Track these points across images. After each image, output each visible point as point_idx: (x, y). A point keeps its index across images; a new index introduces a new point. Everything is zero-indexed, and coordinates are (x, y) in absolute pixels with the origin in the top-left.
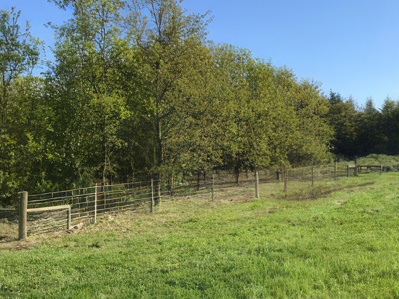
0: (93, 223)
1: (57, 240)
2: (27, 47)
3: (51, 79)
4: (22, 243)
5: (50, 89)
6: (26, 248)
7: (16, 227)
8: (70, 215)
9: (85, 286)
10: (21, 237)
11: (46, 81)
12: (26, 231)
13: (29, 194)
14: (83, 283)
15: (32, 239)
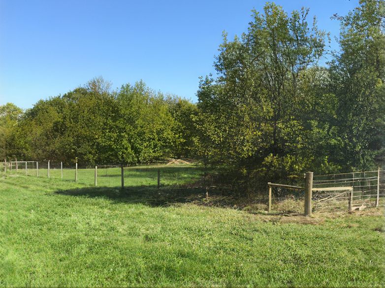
0: (374, 206)
1: (340, 220)
2: (314, 41)
3: (335, 68)
4: (308, 218)
5: (333, 77)
6: (312, 223)
7: (302, 203)
8: (352, 197)
9: (373, 269)
10: (306, 213)
11: (330, 71)
12: (311, 209)
13: (314, 175)
14: (370, 264)
15: (316, 216)
